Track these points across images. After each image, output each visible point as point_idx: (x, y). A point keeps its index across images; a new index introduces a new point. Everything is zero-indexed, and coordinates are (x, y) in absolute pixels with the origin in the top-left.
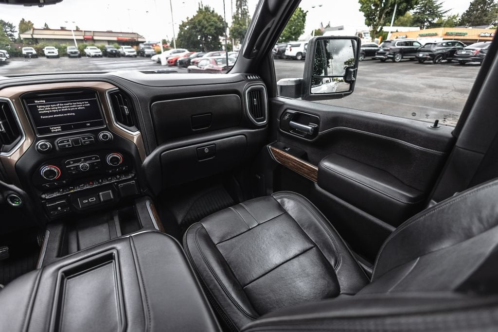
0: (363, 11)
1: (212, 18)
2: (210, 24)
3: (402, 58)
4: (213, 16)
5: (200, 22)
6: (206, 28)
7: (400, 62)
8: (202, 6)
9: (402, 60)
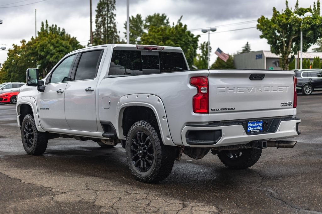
0: (266, 38)
1: (61, 41)
2: (58, 49)
3: (313, 91)
4: (64, 39)
5: (43, 47)
6: (52, 55)
7: (310, 94)
8: (47, 25)
9: (313, 93)
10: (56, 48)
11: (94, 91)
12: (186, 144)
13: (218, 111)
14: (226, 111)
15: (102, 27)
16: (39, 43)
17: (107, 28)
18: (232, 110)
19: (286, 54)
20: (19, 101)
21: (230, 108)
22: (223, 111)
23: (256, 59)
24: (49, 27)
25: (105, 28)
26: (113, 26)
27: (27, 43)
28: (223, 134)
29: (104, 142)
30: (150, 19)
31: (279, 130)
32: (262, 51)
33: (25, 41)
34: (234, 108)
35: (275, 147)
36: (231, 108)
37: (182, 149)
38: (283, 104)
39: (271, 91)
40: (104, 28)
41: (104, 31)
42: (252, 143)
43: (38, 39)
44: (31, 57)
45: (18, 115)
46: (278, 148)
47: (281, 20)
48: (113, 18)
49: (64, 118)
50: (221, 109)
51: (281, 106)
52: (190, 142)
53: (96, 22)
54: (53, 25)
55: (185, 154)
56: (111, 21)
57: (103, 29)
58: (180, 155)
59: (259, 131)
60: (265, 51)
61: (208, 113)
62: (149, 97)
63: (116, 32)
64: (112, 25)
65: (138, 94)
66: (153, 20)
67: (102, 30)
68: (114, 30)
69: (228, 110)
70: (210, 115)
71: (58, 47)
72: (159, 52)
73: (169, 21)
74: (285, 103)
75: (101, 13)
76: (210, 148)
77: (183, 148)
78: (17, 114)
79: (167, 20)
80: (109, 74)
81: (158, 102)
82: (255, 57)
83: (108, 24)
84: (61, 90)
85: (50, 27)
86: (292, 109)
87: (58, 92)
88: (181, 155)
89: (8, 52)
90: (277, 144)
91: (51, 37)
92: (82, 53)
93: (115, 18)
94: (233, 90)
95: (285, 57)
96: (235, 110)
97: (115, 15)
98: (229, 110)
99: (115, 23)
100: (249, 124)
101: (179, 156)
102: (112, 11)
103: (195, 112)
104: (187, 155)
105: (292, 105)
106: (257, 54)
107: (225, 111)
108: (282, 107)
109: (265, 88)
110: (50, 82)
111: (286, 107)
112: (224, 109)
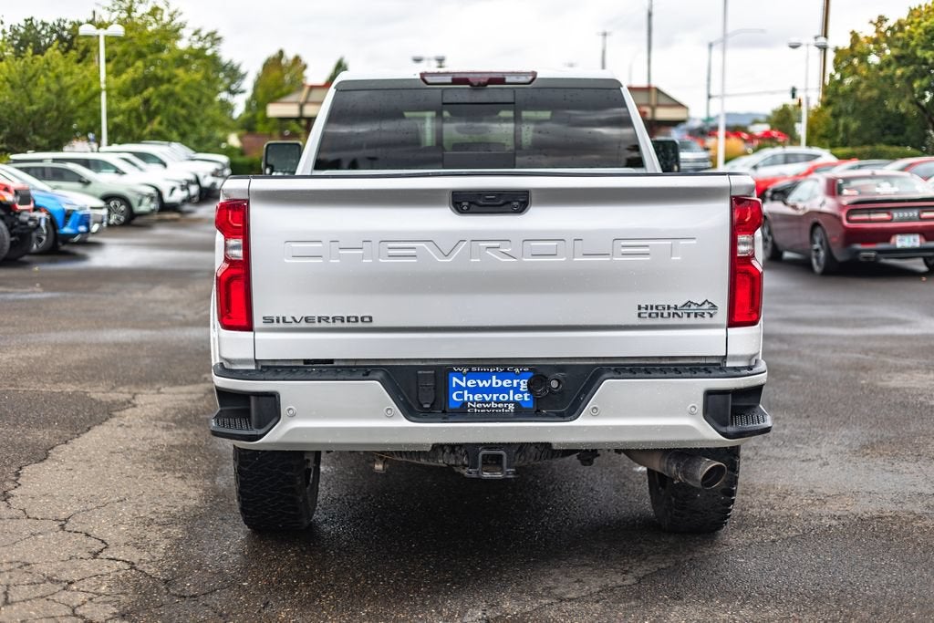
21: (348, 318)
34: (371, 318)
59: (511, 407)
69: (338, 324)
96: (375, 324)
100: (455, 379)
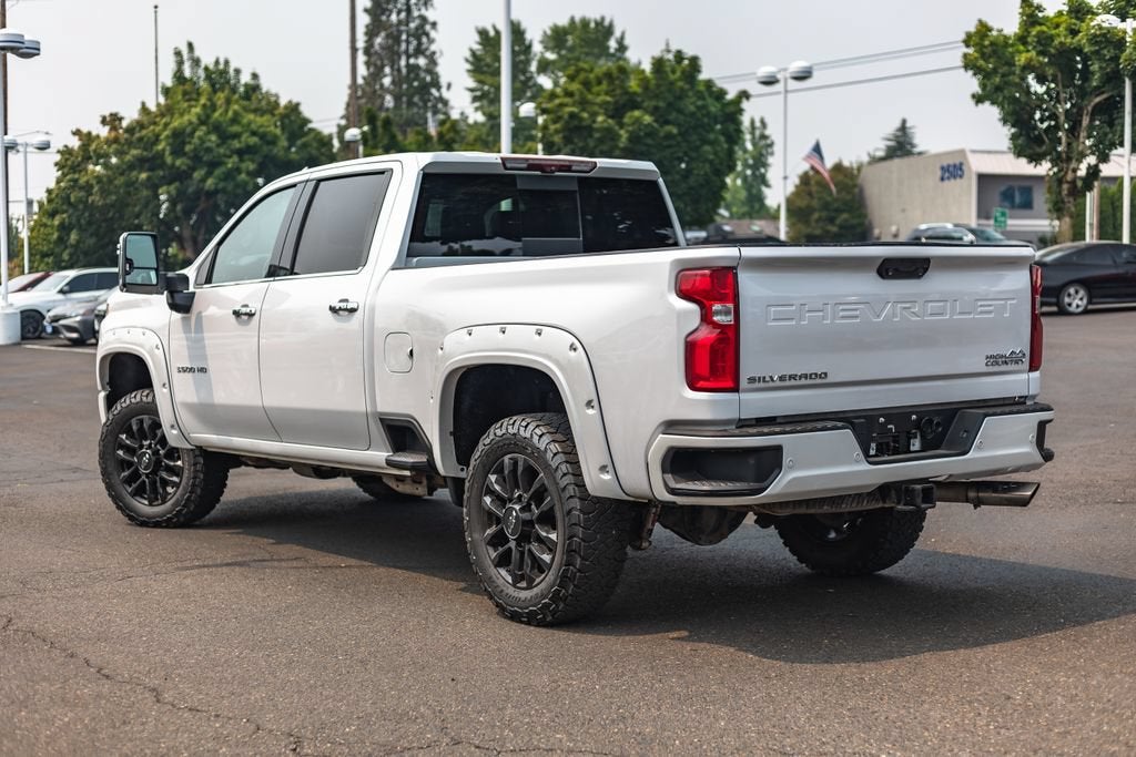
10: (230, 141)
11: (358, 312)
12: (663, 495)
13: (771, 384)
14: (798, 383)
15: (387, 70)
16: (166, 125)
17: (404, 71)
18: (818, 381)
19: (1069, 159)
20: (108, 343)
22: (788, 383)
23: (942, 179)
24: (203, 66)
25: (399, 70)
26: (427, 65)
27: (125, 124)
28: (786, 460)
29: (393, 485)
30: (557, 37)
31: (979, 448)
32: (962, 152)
33: (121, 119)
35: (967, 502)
36: (816, 374)
37: (654, 510)
38: (994, 360)
39: (952, 314)
40: (396, 73)
41: (393, 82)
42: (884, 490)
43: (163, 109)
44: (140, 173)
45: (104, 388)
46: (976, 507)
47: (1051, 38)
48: (427, 35)
49: (256, 402)
50: (782, 378)
51: (987, 365)
52: (679, 486)
53: (367, 51)
54: (217, 62)
55: (665, 527)
56: (420, 44)
57: (392, 75)
58: (646, 530)
60: (974, 152)
61: (736, 389)
62: (540, 334)
63: (439, 88)
64: (422, 61)
65: (503, 327)
66: (570, 40)
67: (387, 81)
68: (428, 79)
70: (744, 396)
71: (237, 136)
72: (580, 179)
73: (627, 42)
74: (1002, 356)
75: (384, 18)
76: (749, 508)
77: (656, 506)
78: (99, 388)
79: (621, 42)
80: (408, 256)
81: (572, 353)
82: (939, 173)
83: (408, 57)
84: (246, 306)
85: (206, 69)
86: (1024, 376)
87: (237, 314)
88: (651, 530)
89: (58, 157)
90: (972, 494)
91: (208, 103)
92: (319, 181)
93: (433, 34)
94: (821, 314)
95: (1066, 173)
97: (434, 25)
98: (809, 382)
99: (434, 53)
101: (645, 534)
102: (423, 12)
103: (693, 387)
104: (672, 530)
105: (1026, 360)
106: (945, 164)
107: (793, 382)
108: (991, 369)
109: (930, 304)
110: (209, 280)
111: (1004, 368)
112: (791, 377)
